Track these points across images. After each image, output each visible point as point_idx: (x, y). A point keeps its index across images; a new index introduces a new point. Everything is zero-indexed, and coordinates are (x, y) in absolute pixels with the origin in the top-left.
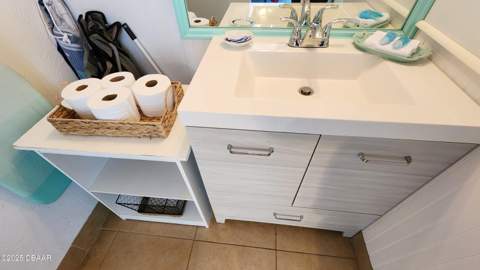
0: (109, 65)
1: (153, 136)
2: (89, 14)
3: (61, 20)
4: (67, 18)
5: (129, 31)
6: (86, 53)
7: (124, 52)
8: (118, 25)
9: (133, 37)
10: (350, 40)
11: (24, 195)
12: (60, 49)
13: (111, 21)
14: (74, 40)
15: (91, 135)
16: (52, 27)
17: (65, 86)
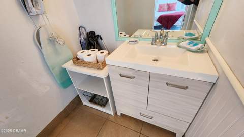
0: (92, 47)
1: (98, 68)
2: (91, 32)
3: (83, 34)
4: (85, 33)
5: (101, 37)
6: (87, 43)
7: (98, 44)
8: (98, 35)
9: (101, 39)
10: (176, 43)
11: (59, 82)
12: (80, 42)
13: (96, 34)
14: (85, 39)
15: (82, 66)
16: (80, 35)
17: (78, 51)
